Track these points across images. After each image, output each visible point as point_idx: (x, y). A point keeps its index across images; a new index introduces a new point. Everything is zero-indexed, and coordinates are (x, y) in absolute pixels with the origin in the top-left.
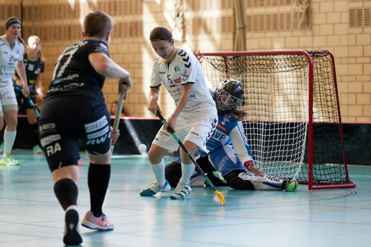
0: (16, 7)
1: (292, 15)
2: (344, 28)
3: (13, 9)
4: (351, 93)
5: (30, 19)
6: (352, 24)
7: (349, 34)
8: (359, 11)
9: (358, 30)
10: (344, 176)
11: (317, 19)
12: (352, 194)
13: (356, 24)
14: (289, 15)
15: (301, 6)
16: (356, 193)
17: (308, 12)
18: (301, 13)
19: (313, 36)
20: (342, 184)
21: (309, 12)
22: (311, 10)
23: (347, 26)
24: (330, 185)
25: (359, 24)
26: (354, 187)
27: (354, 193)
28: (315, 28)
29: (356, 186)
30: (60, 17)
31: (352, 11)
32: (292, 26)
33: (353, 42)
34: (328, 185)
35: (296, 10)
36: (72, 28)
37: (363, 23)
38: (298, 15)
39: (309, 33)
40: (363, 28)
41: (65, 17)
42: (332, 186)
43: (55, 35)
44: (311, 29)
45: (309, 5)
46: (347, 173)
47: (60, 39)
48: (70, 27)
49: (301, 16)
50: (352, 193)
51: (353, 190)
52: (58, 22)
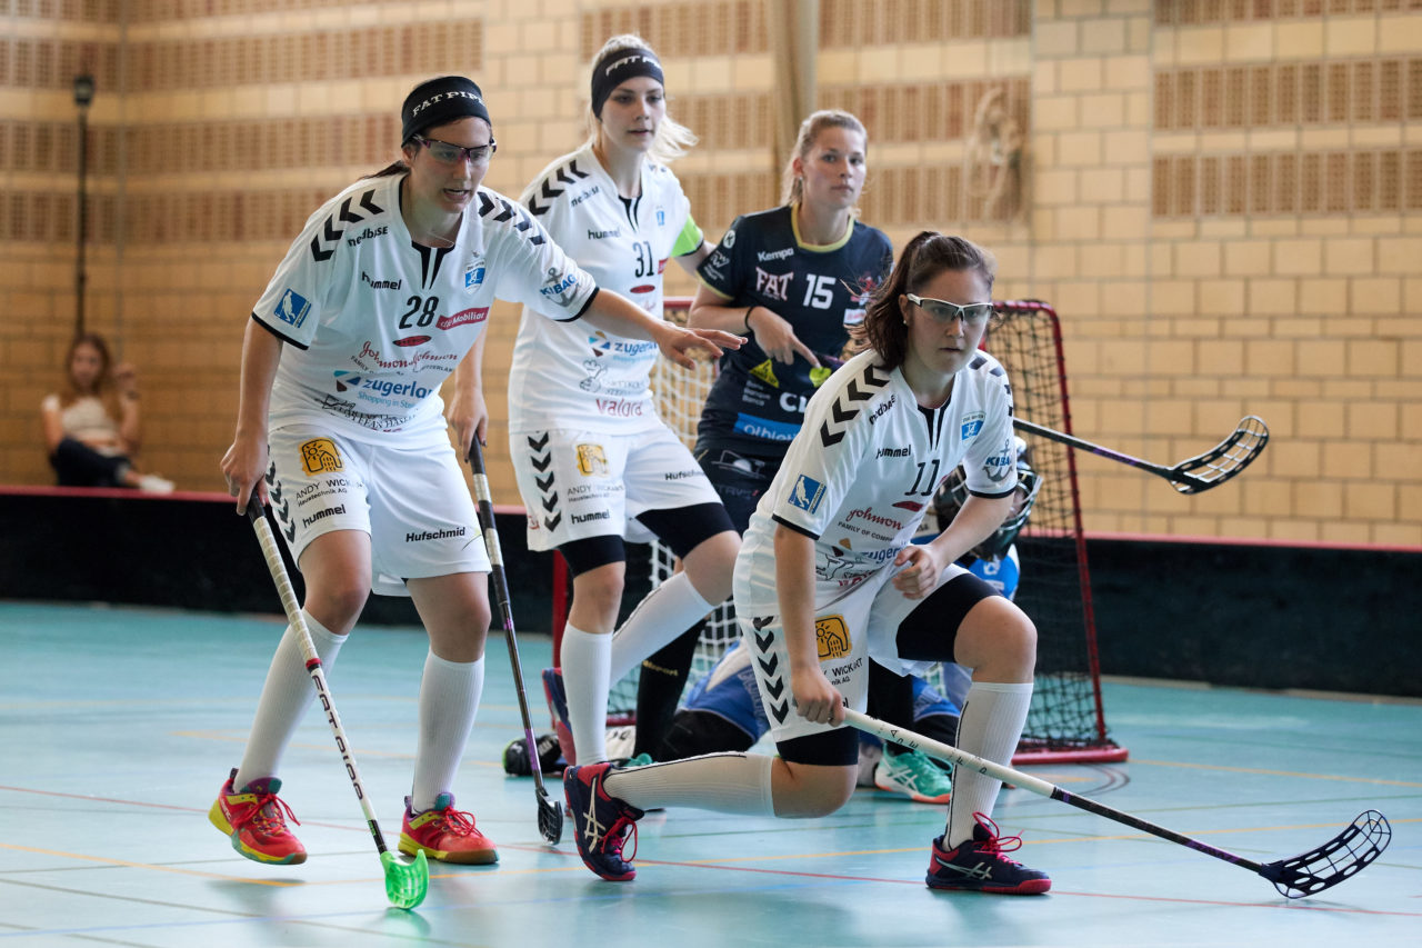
0: (65, 129)
1: (966, 173)
2: (1133, 221)
3: (56, 138)
4: (1156, 437)
5: (111, 167)
6: (1160, 206)
7: (1150, 241)
8: (1186, 164)
9: (1179, 228)
10: (1091, 721)
11: (1049, 187)
12: (1115, 786)
13: (1173, 207)
14: (954, 172)
15: (994, 145)
16: (1127, 780)
17: (1019, 166)
18: (995, 169)
19: (1033, 243)
20: (1080, 749)
21: (1022, 164)
22: (1030, 159)
23: (1143, 214)
24: (1040, 751)
25: (1186, 209)
26: (1121, 759)
27: (1120, 780)
28: (1043, 219)
29: (1131, 758)
30: (207, 166)
31: (1161, 164)
32: (964, 210)
33: (1162, 267)
34: (1034, 751)
35: (980, 154)
36: (247, 203)
37: (1198, 204)
38: (986, 172)
39: (1020, 234)
40: (1198, 222)
41: (224, 165)
42: (1045, 755)
43: (192, 225)
44: (1028, 221)
45: (1023, 142)
46: (1100, 711)
47: (206, 237)
48: (239, 198)
49: (993, 178)
50: (1113, 781)
51: (1117, 770)
52: (199, 182)
